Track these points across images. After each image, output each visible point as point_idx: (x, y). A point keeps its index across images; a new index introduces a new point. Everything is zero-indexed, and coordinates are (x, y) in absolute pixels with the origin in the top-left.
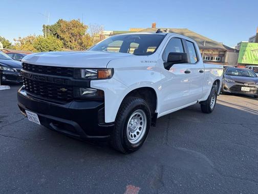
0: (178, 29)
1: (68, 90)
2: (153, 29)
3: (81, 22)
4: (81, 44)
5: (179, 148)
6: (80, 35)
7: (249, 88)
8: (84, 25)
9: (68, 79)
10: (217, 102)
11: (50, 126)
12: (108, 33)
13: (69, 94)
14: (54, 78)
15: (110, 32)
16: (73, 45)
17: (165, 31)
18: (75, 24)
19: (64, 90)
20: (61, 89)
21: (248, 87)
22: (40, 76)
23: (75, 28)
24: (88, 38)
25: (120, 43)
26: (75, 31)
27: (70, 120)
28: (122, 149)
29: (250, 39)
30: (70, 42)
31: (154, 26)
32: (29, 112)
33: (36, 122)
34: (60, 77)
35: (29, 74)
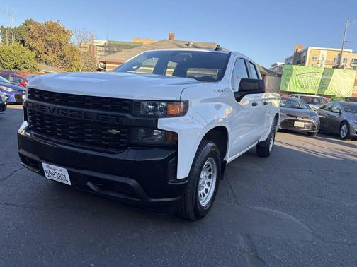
0: (204, 43)
1: (122, 132)
2: (171, 41)
3: (61, 25)
4: (62, 57)
5: (256, 208)
6: (61, 44)
7: (303, 123)
8: (66, 30)
9: (123, 117)
10: (275, 143)
11: (88, 186)
12: (102, 43)
13: (124, 138)
14: (98, 114)
15: (105, 41)
16: (49, 58)
17: (188, 45)
18: (53, 28)
19: (114, 131)
20: (109, 131)
21: (302, 121)
22: (71, 111)
23: (52, 34)
24: (72, 49)
25: (155, 61)
26: (53, 37)
27: (126, 177)
28: (192, 215)
29: (287, 60)
30: (45, 53)
31: (171, 37)
32: (51, 166)
33: (62, 181)
34: (108, 113)
35: (49, 108)
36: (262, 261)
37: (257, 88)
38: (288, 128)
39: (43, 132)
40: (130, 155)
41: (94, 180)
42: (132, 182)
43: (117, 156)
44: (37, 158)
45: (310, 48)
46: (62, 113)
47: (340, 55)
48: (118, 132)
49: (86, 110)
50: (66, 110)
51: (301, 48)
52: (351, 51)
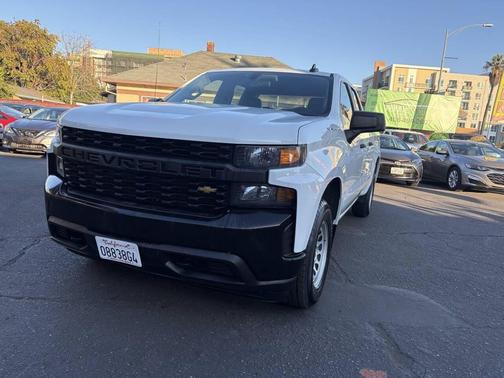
0: (258, 58)
1: (220, 190)
2: (210, 53)
3: (41, 27)
4: (43, 75)
6: (41, 56)
7: (402, 169)
8: (48, 34)
10: (375, 199)
11: (168, 268)
12: (102, 53)
13: (222, 198)
14: (184, 166)
15: (106, 52)
16: (24, 76)
17: (234, 60)
18: (28, 31)
19: (208, 189)
20: (201, 189)
21: (401, 167)
22: (141, 161)
23: (28, 40)
24: (61, 63)
26: (29, 45)
27: (226, 252)
29: (365, 81)
30: (17, 68)
31: (210, 47)
32: (109, 240)
33: (128, 262)
34: (199, 163)
35: (104, 156)
36: (409, 357)
37: (375, 124)
38: (384, 177)
39: (90, 190)
40: (232, 222)
41: (177, 259)
42: (235, 259)
43: (214, 224)
44: (83, 230)
45: (394, 65)
46: (127, 164)
47: (434, 76)
48: (213, 190)
49: (164, 159)
50: (132, 160)
51: (383, 64)
52: (448, 70)
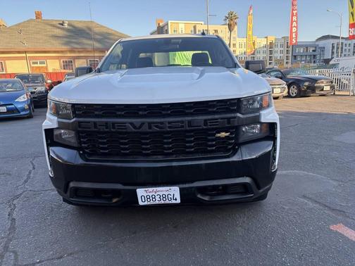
1: (232, 133)
11: (199, 198)
17: (62, 25)
19: (223, 134)
20: (218, 135)
27: (242, 176)
31: (38, 15)
32: (151, 189)
33: (167, 202)
35: (131, 124)
41: (203, 190)
42: (249, 180)
45: (170, 22)
47: (195, 27)
48: (227, 134)
49: (190, 118)
50: (162, 123)
51: (162, 21)
52: (203, 23)
